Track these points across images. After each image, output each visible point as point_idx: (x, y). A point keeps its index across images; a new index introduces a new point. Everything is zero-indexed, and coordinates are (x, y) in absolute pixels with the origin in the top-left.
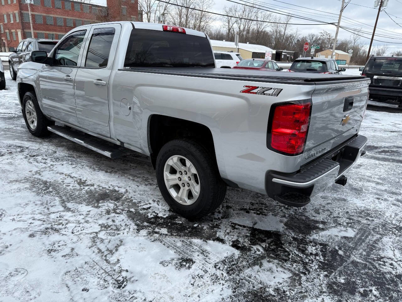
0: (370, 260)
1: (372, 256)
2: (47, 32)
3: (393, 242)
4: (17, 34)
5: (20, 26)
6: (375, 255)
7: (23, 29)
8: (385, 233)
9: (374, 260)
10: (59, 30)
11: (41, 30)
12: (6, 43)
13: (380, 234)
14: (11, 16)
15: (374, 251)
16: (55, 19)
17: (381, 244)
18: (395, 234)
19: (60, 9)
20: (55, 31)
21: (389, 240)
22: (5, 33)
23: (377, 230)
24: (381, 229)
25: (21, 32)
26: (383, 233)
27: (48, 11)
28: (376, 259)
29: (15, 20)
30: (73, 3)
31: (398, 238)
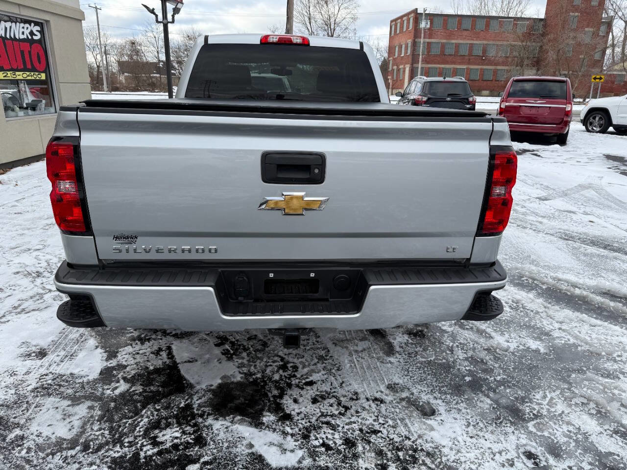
2: (443, 66)
4: (404, 71)
5: (410, 59)
7: (412, 64)
10: (460, 61)
11: (435, 64)
12: (391, 84)
14: (404, 46)
16: (457, 46)
19: (468, 30)
20: (454, 63)
22: (393, 70)
25: (410, 68)
27: (450, 36)
29: (406, 52)
30: (488, 20)
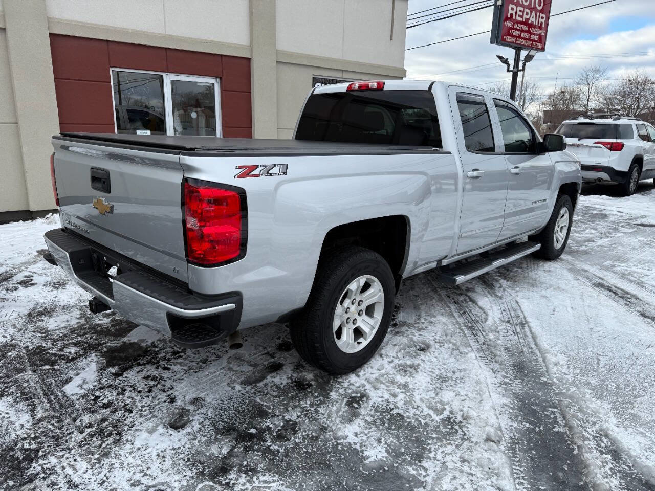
0: (10, 384)
1: (13, 389)
3: (12, 423)
6: (12, 392)
8: (40, 428)
9: (6, 387)
13: (40, 420)
15: (19, 395)
17: (23, 409)
18: (24, 439)
21: (21, 422)
23: (53, 422)
24: (50, 427)
26: (40, 425)
28: (7, 390)
31: (13, 436)
